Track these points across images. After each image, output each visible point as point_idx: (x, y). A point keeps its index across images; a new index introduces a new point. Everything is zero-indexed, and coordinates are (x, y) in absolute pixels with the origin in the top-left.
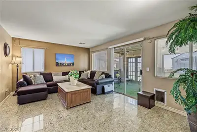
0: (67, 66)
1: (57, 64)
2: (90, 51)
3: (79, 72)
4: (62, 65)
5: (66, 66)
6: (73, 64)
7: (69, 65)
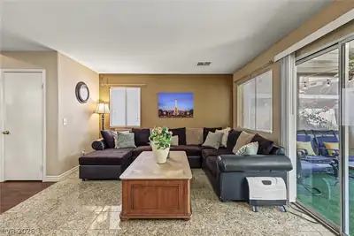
0: (179, 116)
1: (161, 113)
2: (235, 80)
3: (205, 129)
4: (169, 114)
5: (176, 116)
6: (191, 112)
7: (183, 115)
